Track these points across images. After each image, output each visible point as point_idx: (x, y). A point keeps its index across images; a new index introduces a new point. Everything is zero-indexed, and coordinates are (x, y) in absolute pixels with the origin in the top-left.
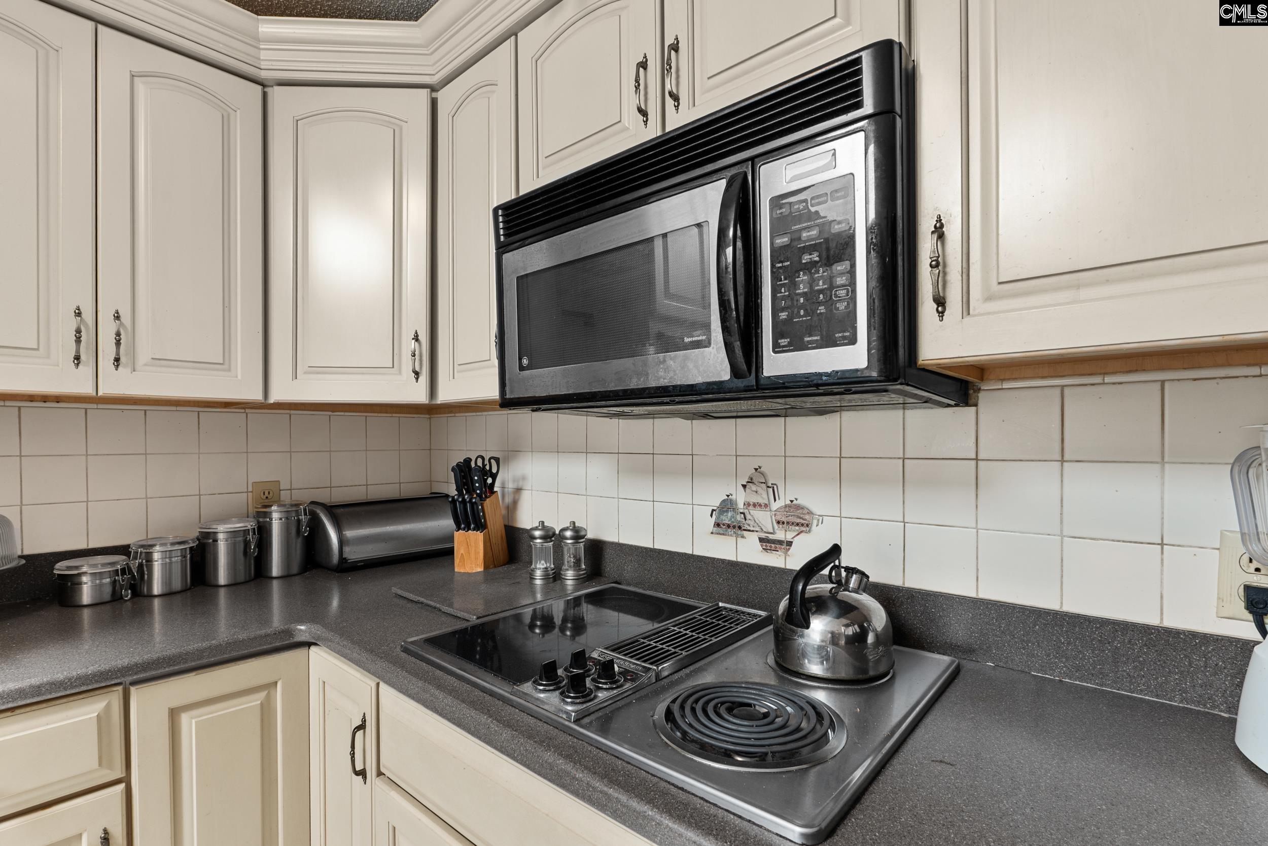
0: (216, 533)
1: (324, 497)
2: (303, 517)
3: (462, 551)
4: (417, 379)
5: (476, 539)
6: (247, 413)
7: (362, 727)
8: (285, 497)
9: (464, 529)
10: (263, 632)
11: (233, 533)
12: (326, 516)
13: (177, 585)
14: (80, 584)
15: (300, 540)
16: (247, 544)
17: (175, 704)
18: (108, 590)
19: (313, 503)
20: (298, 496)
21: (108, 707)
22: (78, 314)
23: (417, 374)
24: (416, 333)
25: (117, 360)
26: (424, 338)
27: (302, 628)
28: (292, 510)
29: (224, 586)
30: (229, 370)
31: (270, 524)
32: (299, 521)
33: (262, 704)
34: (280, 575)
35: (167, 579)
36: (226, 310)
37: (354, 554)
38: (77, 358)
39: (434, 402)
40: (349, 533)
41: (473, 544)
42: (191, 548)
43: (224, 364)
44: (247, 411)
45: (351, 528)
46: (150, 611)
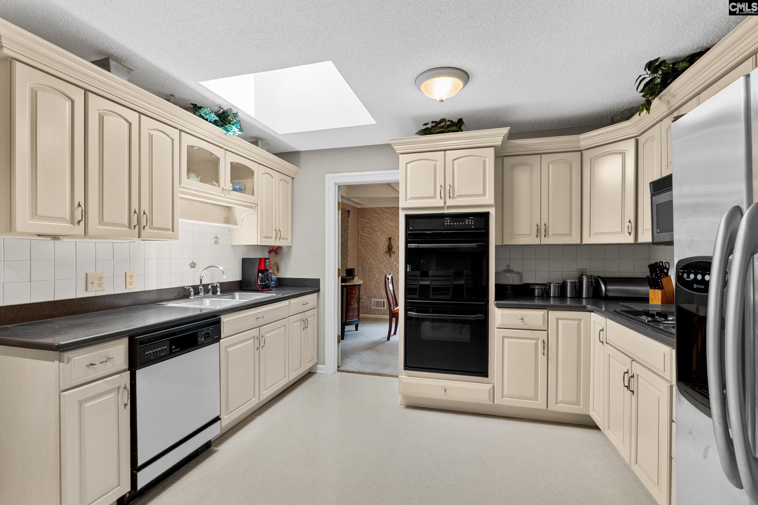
0: (567, 282)
1: (603, 275)
2: (593, 280)
3: (652, 297)
4: (630, 235)
5: (658, 293)
6: (576, 247)
7: (602, 330)
8: (588, 274)
9: (653, 289)
10: (578, 305)
11: (572, 283)
12: (601, 280)
13: (557, 295)
14: (535, 290)
15: (592, 287)
16: (576, 286)
17: (558, 317)
18: (541, 293)
19: (598, 276)
20: (592, 274)
21: (545, 313)
22: (537, 225)
23: (630, 234)
24: (630, 220)
25: (545, 235)
26: (633, 221)
27: (589, 306)
28: (590, 277)
29: (569, 298)
30: (571, 235)
31: (583, 281)
32: (592, 281)
33: (578, 324)
34: (586, 297)
35: (554, 293)
36: (571, 219)
37: (610, 294)
38: (537, 236)
39: (637, 242)
40: (609, 287)
41: (657, 294)
42: (560, 285)
43: (570, 234)
44: (576, 246)
45: (610, 286)
46: (551, 299)
